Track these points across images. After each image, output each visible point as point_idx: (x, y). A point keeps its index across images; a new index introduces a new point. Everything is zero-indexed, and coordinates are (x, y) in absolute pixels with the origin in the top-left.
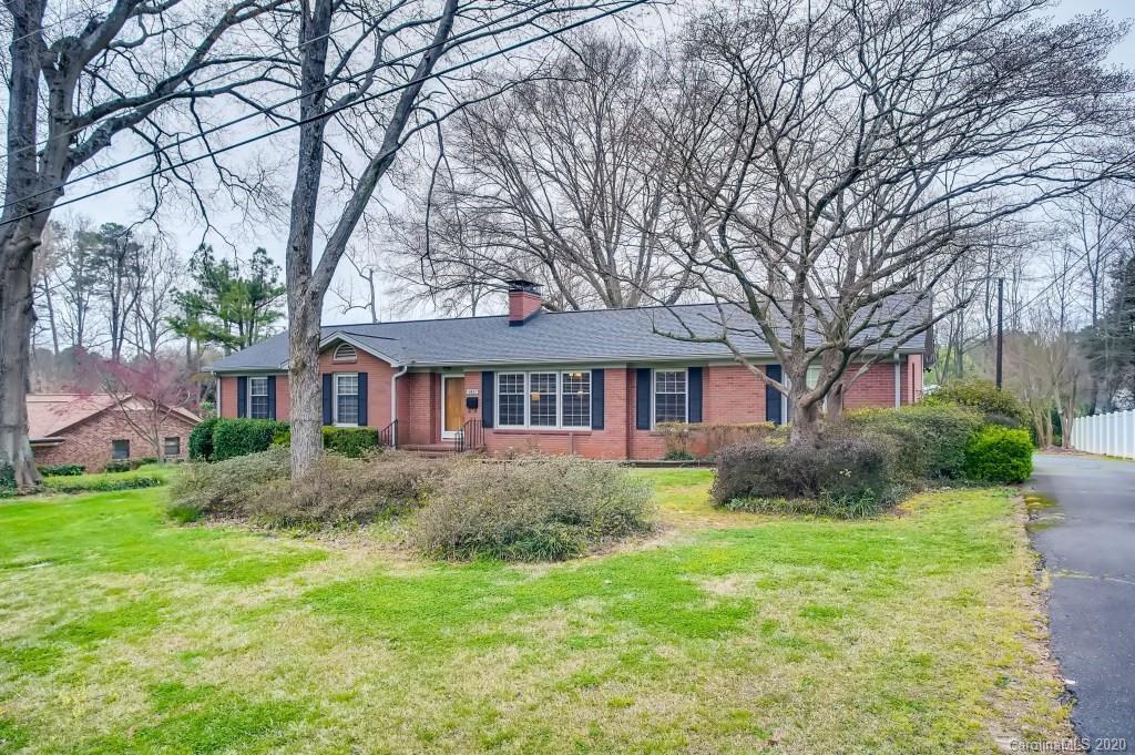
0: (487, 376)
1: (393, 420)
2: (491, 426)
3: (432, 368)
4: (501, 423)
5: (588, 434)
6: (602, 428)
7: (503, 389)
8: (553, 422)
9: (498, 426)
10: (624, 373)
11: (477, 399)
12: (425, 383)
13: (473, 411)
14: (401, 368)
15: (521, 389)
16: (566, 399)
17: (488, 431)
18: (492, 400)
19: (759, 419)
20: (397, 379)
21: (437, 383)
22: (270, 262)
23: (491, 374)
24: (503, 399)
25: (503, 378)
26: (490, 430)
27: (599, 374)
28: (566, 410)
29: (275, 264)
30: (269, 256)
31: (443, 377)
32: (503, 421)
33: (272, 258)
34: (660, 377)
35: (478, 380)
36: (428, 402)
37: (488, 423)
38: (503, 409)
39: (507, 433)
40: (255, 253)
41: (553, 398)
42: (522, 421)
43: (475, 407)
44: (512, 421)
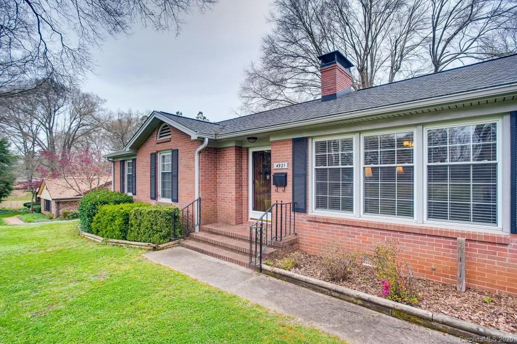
0: (300, 144)
1: (197, 197)
2: (304, 210)
3: (237, 141)
4: (317, 206)
7: (321, 160)
9: (313, 211)
11: (286, 175)
12: (230, 157)
13: (280, 189)
14: (201, 140)
15: (348, 159)
17: (299, 216)
18: (305, 176)
20: (200, 152)
21: (245, 157)
23: (305, 140)
24: (320, 174)
25: (321, 146)
26: (302, 215)
31: (251, 151)
32: (321, 204)
35: (289, 151)
36: (234, 178)
37: (299, 207)
38: (320, 188)
39: (327, 222)
42: (348, 206)
43: (285, 185)
44: (334, 206)
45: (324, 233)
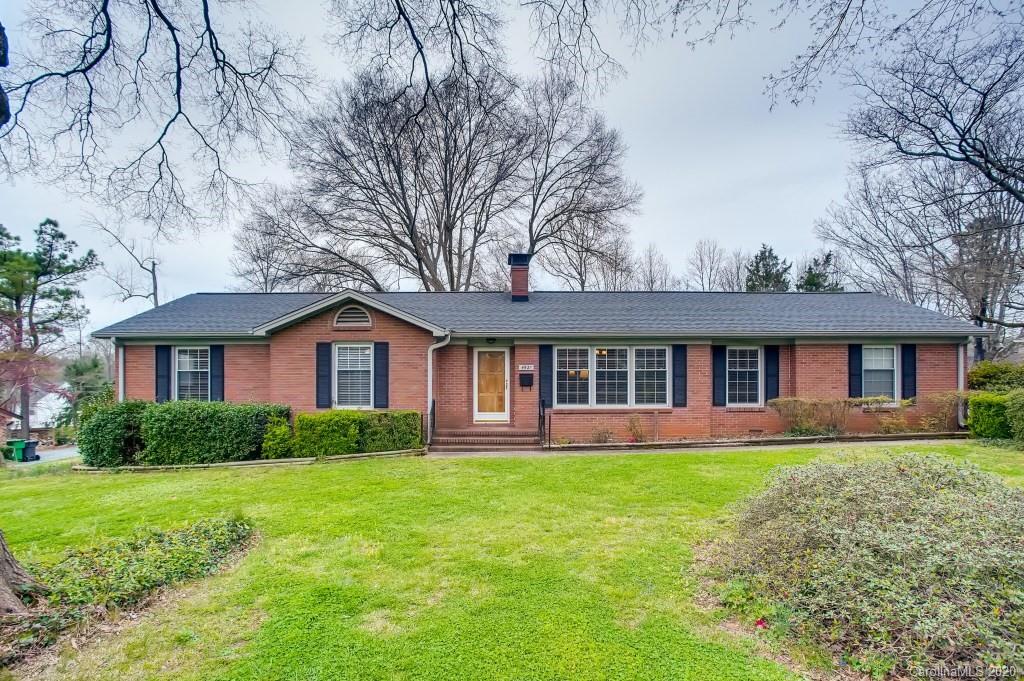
0: (545, 351)
1: (430, 401)
2: (551, 406)
4: (559, 402)
5: (669, 412)
6: (685, 405)
7: (561, 364)
8: (624, 400)
9: (556, 406)
10: (709, 350)
11: (531, 376)
13: (527, 389)
15: (584, 364)
16: (638, 376)
17: (547, 410)
18: (550, 377)
19: (842, 394)
20: (434, 350)
21: (470, 357)
22: (62, 236)
24: (562, 376)
25: (561, 353)
26: (549, 410)
27: (680, 351)
28: (639, 387)
29: (68, 239)
30: (60, 229)
32: (561, 400)
33: (65, 233)
34: (733, 353)
35: (535, 355)
37: (546, 402)
38: (562, 387)
39: (571, 413)
40: (44, 224)
41: (624, 375)
42: (584, 399)
43: (530, 384)
44: (572, 400)
45: (570, 421)
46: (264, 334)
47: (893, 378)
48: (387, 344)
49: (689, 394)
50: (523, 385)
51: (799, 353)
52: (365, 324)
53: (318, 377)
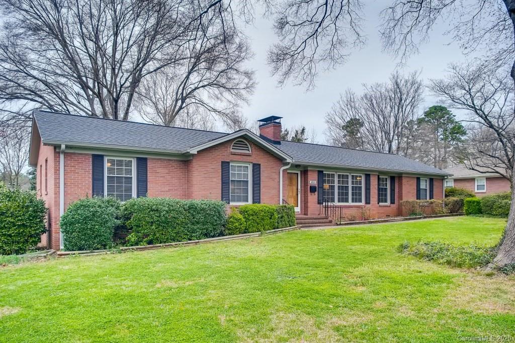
5: (364, 207)
6: (370, 203)
8: (347, 201)
16: (352, 189)
19: (415, 198)
27: (368, 176)
28: (352, 194)
41: (347, 188)
46: (196, 153)
47: (426, 192)
48: (260, 165)
49: (371, 198)
50: (311, 191)
51: (404, 181)
52: (247, 152)
53: (223, 183)
